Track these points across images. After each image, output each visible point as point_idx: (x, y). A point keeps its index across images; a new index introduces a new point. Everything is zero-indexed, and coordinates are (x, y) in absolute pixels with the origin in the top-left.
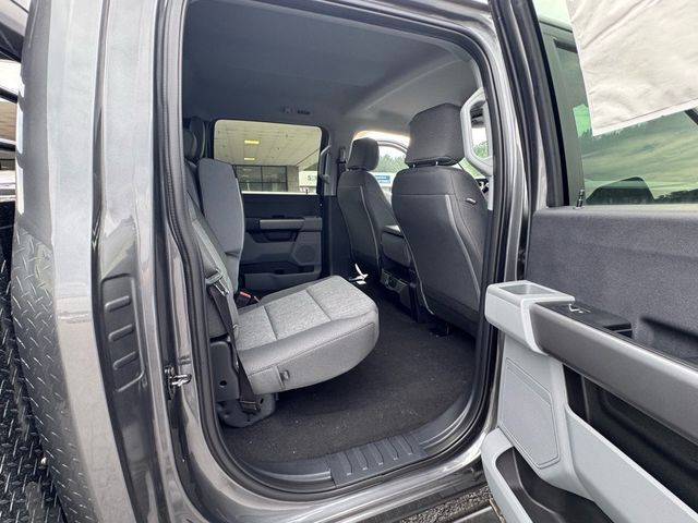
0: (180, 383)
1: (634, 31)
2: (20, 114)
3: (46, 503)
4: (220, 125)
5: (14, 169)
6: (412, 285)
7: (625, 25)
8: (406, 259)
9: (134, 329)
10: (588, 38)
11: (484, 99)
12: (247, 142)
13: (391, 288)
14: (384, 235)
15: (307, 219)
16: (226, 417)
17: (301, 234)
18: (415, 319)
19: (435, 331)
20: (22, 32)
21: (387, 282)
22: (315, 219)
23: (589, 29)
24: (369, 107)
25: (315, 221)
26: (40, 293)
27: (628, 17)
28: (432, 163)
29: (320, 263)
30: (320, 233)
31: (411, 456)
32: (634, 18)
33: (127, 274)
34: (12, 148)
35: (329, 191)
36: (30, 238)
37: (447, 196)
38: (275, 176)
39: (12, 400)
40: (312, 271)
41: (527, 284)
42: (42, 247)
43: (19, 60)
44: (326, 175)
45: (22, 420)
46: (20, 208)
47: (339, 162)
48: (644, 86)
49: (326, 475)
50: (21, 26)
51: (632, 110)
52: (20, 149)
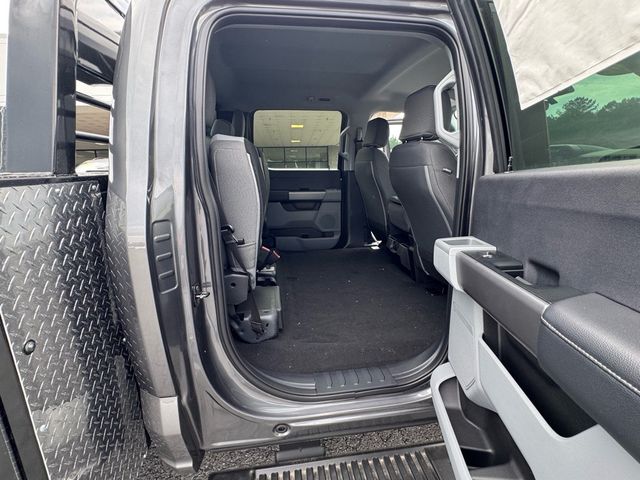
0: (201, 297)
1: (532, 22)
2: (112, 119)
3: (128, 378)
4: (258, 115)
5: (107, 157)
6: (411, 248)
7: (527, 17)
8: (406, 225)
9: (172, 256)
10: (509, 28)
11: (454, 80)
12: (293, 126)
13: (394, 251)
14: (390, 205)
15: (329, 191)
16: (241, 333)
17: (323, 204)
18: (414, 279)
19: (431, 291)
20: (115, 58)
21: (392, 246)
22: (335, 191)
23: (509, 19)
24: (381, 90)
25: (336, 193)
26: (120, 230)
27: (528, 10)
28: (417, 139)
29: (339, 229)
30: (339, 204)
31: (382, 383)
32: (531, 11)
33: (169, 220)
34: (107, 141)
35: (348, 167)
36: (117, 197)
37: (426, 167)
38: (318, 156)
39: (107, 296)
40: (332, 236)
41: (471, 238)
42: (123, 203)
43: (111, 83)
44: (345, 153)
45: (113, 309)
46: (111, 179)
47: (356, 141)
48: (545, 67)
49: (311, 385)
50: (114, 53)
51: (540, 87)
52: (111, 141)
